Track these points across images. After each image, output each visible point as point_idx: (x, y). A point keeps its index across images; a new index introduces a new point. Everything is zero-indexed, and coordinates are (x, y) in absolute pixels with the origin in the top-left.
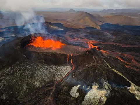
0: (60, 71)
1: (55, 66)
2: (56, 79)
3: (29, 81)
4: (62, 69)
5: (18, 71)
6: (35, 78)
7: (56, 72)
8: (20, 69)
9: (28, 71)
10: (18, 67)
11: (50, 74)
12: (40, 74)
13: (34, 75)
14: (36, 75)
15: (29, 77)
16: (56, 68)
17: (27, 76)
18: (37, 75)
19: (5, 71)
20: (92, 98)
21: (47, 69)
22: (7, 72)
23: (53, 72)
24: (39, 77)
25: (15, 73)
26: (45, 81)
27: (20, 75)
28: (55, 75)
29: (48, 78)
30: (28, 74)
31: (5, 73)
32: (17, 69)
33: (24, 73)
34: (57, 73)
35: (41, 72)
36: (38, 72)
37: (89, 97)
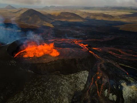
0: (80, 79)
1: (73, 75)
2: (79, 89)
3: (57, 101)
4: (81, 76)
5: (37, 93)
6: (61, 95)
7: (76, 80)
8: (37, 89)
9: (49, 89)
10: (33, 89)
11: (72, 85)
12: (64, 89)
13: (59, 92)
14: (60, 91)
15: (55, 96)
16: (74, 76)
17: (51, 95)
18: (62, 91)
19: (17, 100)
20: (131, 96)
21: (67, 80)
22: (21, 100)
23: (74, 82)
24: (64, 92)
25: (34, 97)
26: (71, 95)
27: (42, 97)
28: (77, 84)
29: (72, 90)
30: (51, 93)
31: (18, 101)
32: (34, 91)
33: (45, 94)
34: (78, 82)
35: (64, 85)
36: (62, 87)
37: (127, 96)
